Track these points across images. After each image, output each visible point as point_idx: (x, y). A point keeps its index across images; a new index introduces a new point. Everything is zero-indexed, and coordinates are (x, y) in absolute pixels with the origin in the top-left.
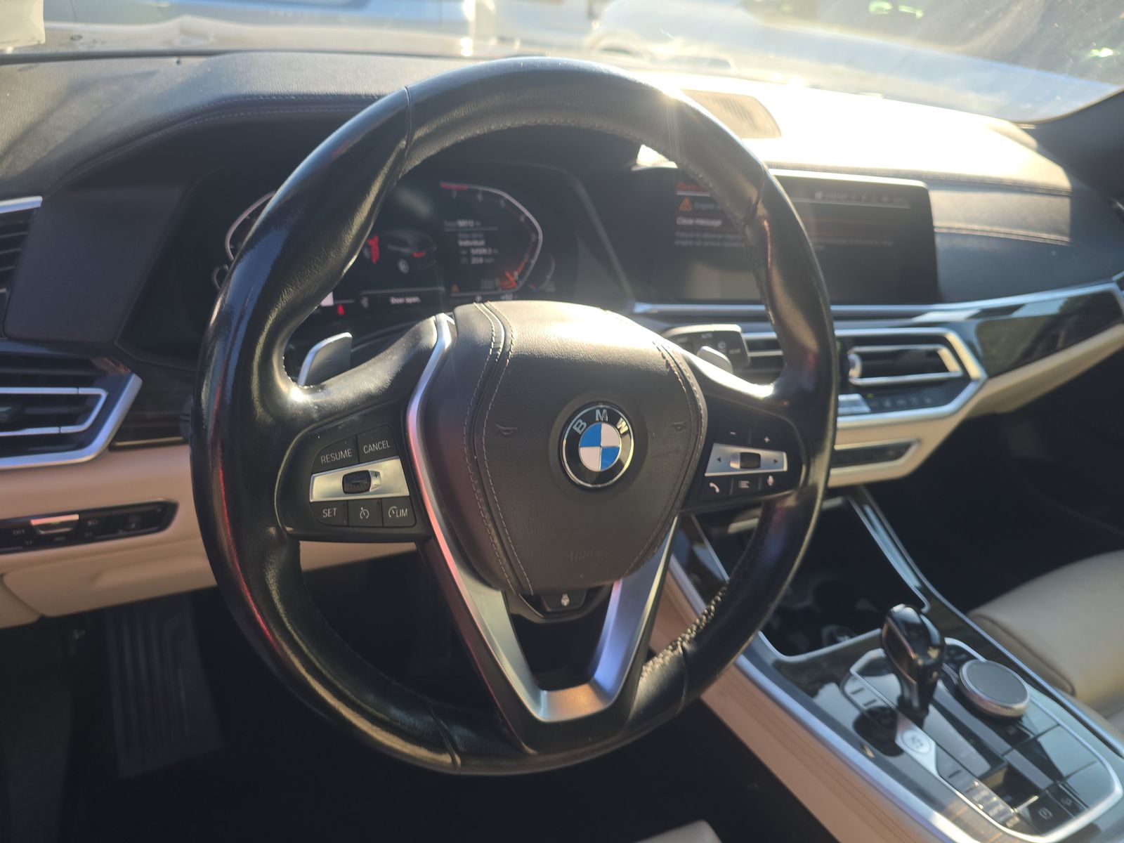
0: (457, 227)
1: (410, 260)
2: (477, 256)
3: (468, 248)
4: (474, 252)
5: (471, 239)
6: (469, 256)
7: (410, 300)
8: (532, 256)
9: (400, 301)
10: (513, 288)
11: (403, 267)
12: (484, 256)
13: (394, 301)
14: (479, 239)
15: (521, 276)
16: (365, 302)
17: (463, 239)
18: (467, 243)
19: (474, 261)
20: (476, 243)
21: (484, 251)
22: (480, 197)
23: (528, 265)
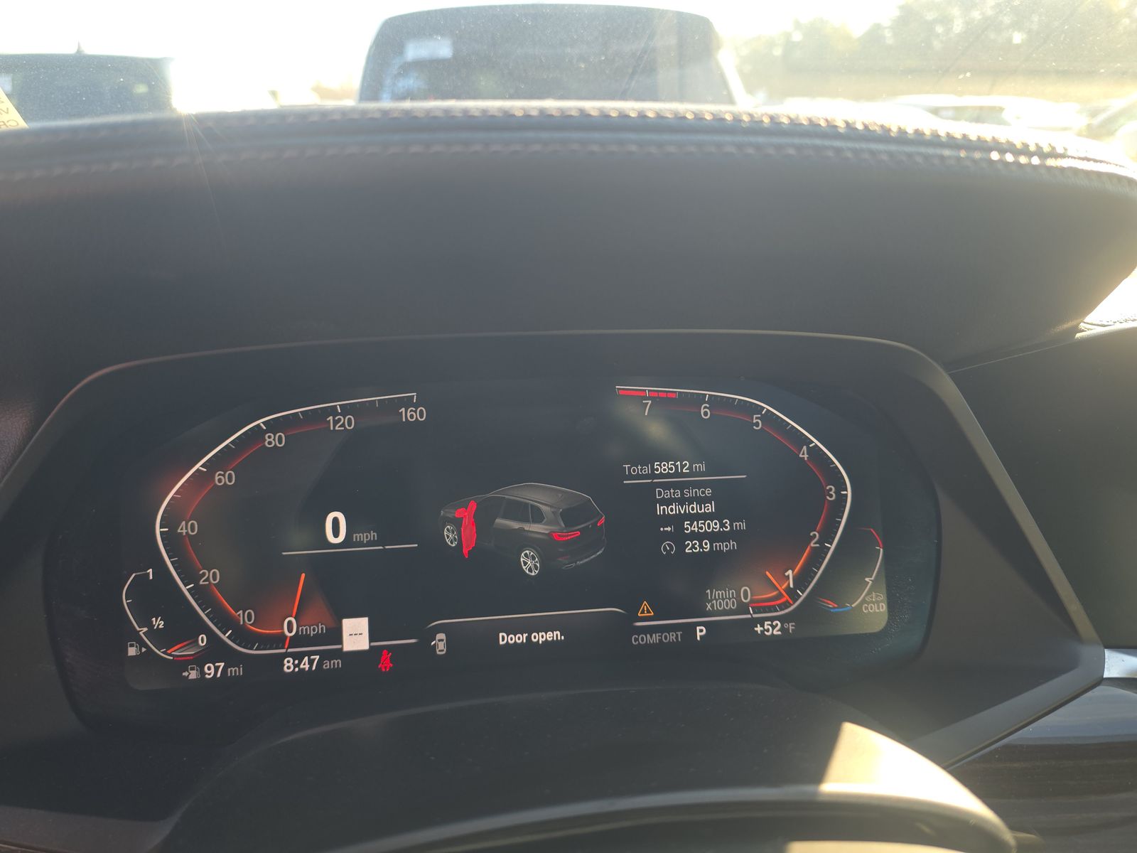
0: (652, 476)
1: (544, 547)
2: (700, 537)
3: (678, 520)
4: (690, 527)
5: (681, 501)
6: (680, 537)
7: (539, 637)
8: (828, 536)
9: (521, 638)
10: (786, 605)
11: (529, 563)
12: (713, 537)
13: (504, 639)
14: (702, 501)
15: (801, 581)
16: (440, 643)
17: (668, 502)
18: (674, 509)
19: (691, 547)
20: (694, 508)
21: (715, 526)
22: (704, 410)
23: (819, 554)
